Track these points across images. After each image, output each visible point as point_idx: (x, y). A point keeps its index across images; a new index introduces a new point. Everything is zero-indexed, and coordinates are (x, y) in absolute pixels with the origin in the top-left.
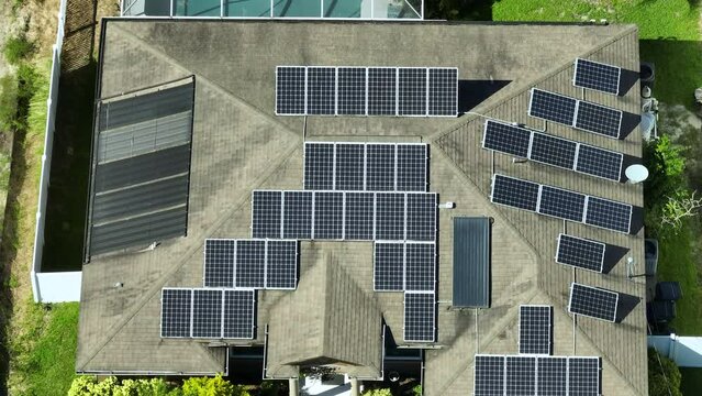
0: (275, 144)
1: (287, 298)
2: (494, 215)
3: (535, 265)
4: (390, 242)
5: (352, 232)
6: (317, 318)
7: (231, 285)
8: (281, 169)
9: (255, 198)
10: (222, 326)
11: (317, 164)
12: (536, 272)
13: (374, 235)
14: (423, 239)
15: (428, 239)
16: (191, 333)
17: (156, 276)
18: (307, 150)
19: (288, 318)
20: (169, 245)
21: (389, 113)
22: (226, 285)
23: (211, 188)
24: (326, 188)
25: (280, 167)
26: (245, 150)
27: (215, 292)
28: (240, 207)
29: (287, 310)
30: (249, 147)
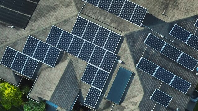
0: (69, 9)
1: (49, 69)
2: (135, 72)
3: (142, 97)
4: (93, 65)
5: (82, 56)
6: (55, 84)
7: (32, 56)
8: (67, 21)
9: (52, 28)
10: (23, 69)
11: (79, 26)
12: (141, 100)
13: (89, 61)
14: (106, 70)
15: (107, 71)
16: (11, 67)
17: (8, 40)
18: (78, 19)
19: (46, 78)
20: (18, 30)
21: (116, 14)
22: (30, 55)
23: (41, 15)
24: (79, 36)
25: (66, 20)
26: (59, 6)
27: (25, 56)
28: (46, 29)
29: (47, 74)
30: (61, 5)
